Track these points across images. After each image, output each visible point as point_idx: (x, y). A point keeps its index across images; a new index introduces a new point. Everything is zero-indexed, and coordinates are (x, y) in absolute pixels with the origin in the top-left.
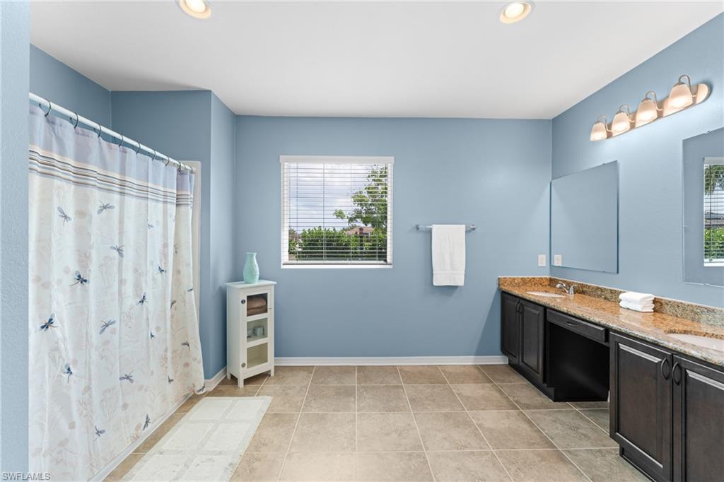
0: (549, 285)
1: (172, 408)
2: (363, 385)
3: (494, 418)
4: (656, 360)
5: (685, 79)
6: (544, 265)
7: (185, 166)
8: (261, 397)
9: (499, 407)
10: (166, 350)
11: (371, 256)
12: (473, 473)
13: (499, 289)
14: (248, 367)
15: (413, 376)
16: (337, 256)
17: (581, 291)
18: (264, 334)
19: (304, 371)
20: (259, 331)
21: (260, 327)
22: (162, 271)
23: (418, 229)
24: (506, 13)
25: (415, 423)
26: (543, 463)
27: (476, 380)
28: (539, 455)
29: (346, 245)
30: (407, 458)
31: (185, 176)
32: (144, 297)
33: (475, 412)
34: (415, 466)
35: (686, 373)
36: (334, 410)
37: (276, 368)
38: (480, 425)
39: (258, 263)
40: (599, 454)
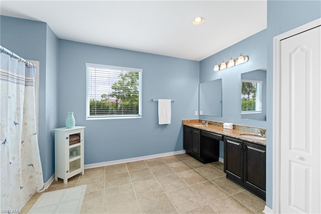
0: (199, 122)
1: (23, 204)
2: (131, 171)
3: (186, 174)
4: (238, 144)
5: (242, 54)
6: (197, 115)
7: (30, 63)
8: (80, 186)
9: (187, 170)
10: (19, 171)
11: (120, 113)
12: (185, 196)
13: (182, 124)
14: (70, 172)
15: (152, 163)
16: (103, 113)
17: (210, 123)
18: (77, 154)
19: (100, 169)
20: (75, 153)
21: (75, 150)
22: (16, 124)
23: (152, 100)
24: (195, 21)
25: (158, 182)
26: (206, 186)
27: (176, 161)
28: (204, 184)
29: (107, 108)
30: (159, 196)
31: (31, 69)
32: (5, 140)
33: (179, 173)
34: (163, 199)
35: (247, 147)
36: (121, 184)
37: (85, 170)
38: (182, 178)
39: (74, 117)
40: (221, 179)
